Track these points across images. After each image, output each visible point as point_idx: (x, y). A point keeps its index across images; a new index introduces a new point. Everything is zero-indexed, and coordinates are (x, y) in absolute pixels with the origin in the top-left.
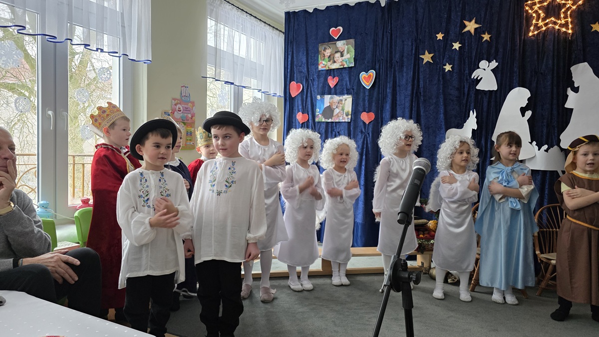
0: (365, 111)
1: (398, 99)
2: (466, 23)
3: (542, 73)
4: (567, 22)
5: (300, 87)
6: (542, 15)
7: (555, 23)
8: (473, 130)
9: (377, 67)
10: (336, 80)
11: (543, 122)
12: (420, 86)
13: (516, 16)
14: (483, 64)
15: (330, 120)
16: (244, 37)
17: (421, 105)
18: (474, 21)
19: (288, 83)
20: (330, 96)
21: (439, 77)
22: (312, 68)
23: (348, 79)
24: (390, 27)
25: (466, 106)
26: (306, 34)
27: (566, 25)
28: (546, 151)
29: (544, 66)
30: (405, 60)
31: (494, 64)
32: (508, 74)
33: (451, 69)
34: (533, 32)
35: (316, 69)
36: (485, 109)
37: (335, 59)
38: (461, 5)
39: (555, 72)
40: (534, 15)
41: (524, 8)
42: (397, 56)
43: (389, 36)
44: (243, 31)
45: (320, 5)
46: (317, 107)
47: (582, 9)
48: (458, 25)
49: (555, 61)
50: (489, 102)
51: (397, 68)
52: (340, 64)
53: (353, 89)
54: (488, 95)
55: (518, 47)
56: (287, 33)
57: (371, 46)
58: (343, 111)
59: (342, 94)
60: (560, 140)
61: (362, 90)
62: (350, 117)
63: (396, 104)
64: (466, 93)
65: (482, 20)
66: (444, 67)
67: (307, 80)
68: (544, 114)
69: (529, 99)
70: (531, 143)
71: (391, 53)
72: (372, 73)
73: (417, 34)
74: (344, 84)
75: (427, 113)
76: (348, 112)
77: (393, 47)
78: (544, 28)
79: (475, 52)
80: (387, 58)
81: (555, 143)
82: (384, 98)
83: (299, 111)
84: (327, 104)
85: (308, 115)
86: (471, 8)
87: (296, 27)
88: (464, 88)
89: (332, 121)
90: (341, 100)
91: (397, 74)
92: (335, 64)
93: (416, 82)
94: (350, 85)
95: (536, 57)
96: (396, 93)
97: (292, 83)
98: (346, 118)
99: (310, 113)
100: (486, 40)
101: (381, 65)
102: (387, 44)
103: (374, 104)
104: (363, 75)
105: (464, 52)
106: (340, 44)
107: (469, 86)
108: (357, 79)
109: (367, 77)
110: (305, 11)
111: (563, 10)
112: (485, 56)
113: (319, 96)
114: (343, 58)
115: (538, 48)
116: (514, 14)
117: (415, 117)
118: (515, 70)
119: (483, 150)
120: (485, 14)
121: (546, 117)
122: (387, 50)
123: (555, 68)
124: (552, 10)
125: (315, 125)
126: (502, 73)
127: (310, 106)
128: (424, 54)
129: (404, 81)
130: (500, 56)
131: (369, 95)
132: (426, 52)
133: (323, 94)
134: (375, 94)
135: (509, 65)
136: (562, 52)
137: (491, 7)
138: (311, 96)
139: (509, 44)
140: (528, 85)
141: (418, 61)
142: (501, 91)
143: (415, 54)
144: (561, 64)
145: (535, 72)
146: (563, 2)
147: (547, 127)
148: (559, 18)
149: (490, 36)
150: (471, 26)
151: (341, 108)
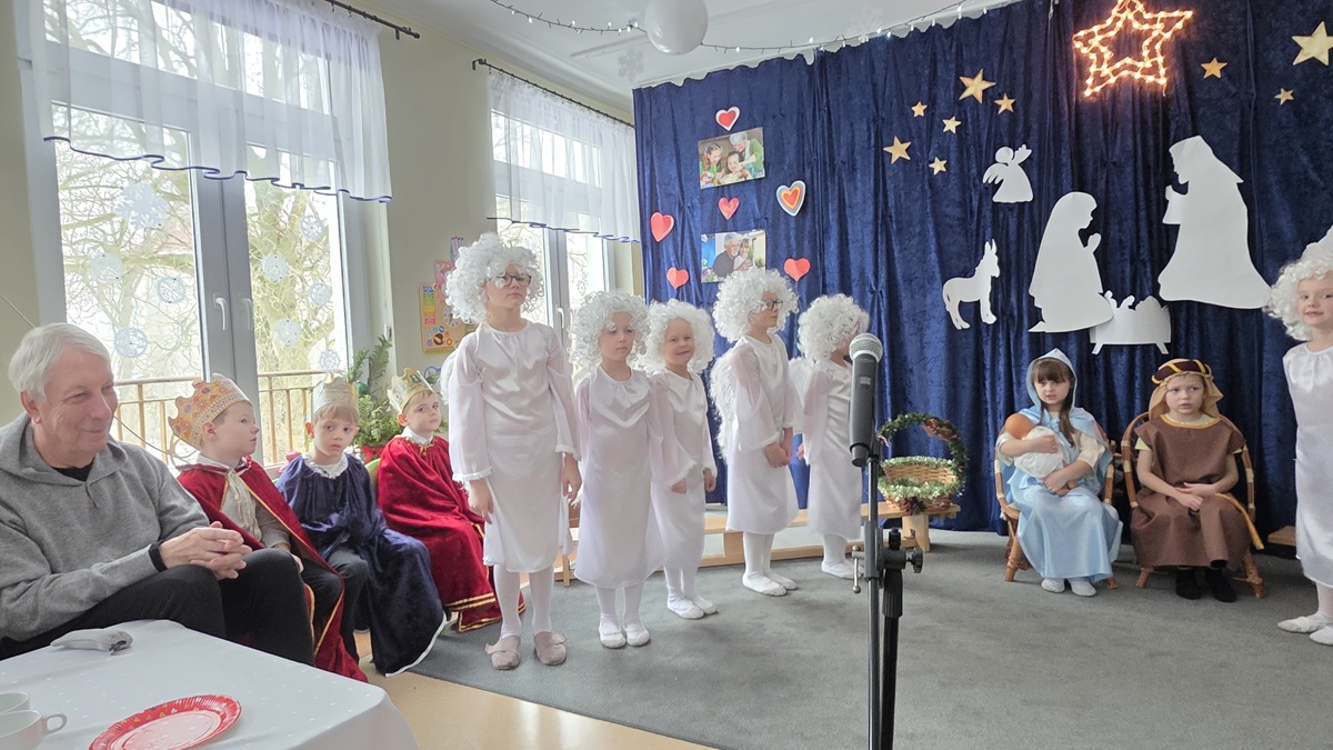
0: (791, 257)
1: (850, 231)
2: (966, 81)
3: (1114, 163)
4: (1155, 65)
5: (670, 222)
6: (1108, 55)
7: (1133, 68)
8: (993, 278)
9: (808, 175)
10: (734, 204)
11: (1123, 254)
12: (890, 204)
13: (1058, 61)
14: (1003, 154)
16: (560, 141)
17: (893, 238)
18: (980, 76)
19: (647, 217)
20: (725, 234)
21: (923, 186)
22: (688, 186)
23: (755, 201)
24: (825, 101)
25: (978, 235)
26: (674, 125)
27: (1154, 70)
28: (1132, 307)
29: (1117, 152)
30: (858, 157)
31: (1024, 153)
32: (1052, 170)
33: (944, 170)
34: (1093, 88)
37: (730, 166)
38: (954, 50)
39: (1140, 160)
40: (1093, 56)
41: (1069, 43)
43: (825, 115)
44: (558, 129)
45: (694, 72)
46: (703, 256)
47: (1184, 36)
48: (952, 85)
49: (1138, 136)
50: (1020, 225)
51: (844, 175)
52: (740, 174)
53: (766, 219)
54: (1016, 211)
55: (1066, 118)
56: (639, 126)
57: (794, 139)
58: (751, 260)
60: (1159, 286)
61: (782, 220)
63: (847, 239)
64: (976, 210)
65: (996, 73)
66: (931, 166)
67: (681, 209)
68: (1123, 239)
69: (1093, 213)
70: (1103, 295)
71: (831, 146)
72: (799, 186)
73: (877, 111)
74: (750, 211)
75: (906, 252)
76: (760, 261)
77: (834, 135)
78: (1112, 80)
79: (986, 134)
80: (824, 156)
81: (1147, 292)
82: (825, 231)
83: (671, 266)
84: (720, 249)
85: (688, 271)
86: (974, 54)
87: (655, 115)
88: (971, 201)
90: (746, 241)
91: (845, 184)
92: (730, 175)
93: (881, 197)
94: (760, 211)
95: (1101, 134)
96: (846, 220)
97: (654, 215)
99: (691, 268)
100: (1006, 110)
101: (815, 171)
102: (823, 132)
103: (806, 242)
105: (967, 134)
106: (736, 138)
107: (980, 198)
108: (772, 199)
109: (790, 194)
110: (669, 85)
111: (1146, 43)
112: (1006, 140)
113: (705, 236)
114: (744, 163)
115: (1105, 116)
116: (1055, 57)
117: (884, 260)
118: (1064, 160)
119: (1016, 313)
120: (1001, 62)
121: (1129, 244)
122: (824, 141)
123: (1140, 152)
124: (1127, 44)
125: (701, 290)
126: (1040, 169)
127: (689, 255)
128: (892, 144)
129: (859, 198)
130: (1034, 137)
131: (797, 228)
132: (896, 140)
133: (712, 231)
134: (808, 224)
135: (1052, 152)
136: (1150, 120)
137: (1011, 49)
138: (691, 239)
139: (1049, 114)
140: (1090, 187)
141: (881, 158)
142: (1040, 202)
143: (876, 146)
144: (1151, 143)
145: (1102, 160)
146: (1146, 27)
147: (1132, 262)
148: (1140, 59)
149: (1012, 101)
150: (975, 87)
151: (746, 255)
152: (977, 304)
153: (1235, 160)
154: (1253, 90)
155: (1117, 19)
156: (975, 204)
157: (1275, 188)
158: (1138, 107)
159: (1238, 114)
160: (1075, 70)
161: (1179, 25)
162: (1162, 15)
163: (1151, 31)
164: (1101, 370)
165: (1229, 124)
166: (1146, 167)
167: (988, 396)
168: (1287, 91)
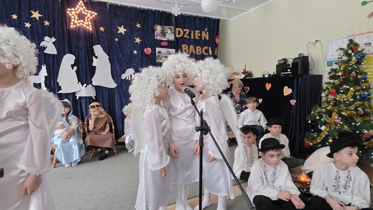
2: (33, 12)
3: (80, 48)
6: (77, 18)
7: (83, 23)
8: (45, 76)
11: (83, 73)
13: (63, 15)
14: (46, 38)
18: (37, 12)
27: (88, 25)
28: (86, 87)
29: (80, 45)
31: (53, 40)
32: (62, 46)
34: (73, 26)
39: (86, 48)
40: (72, 17)
41: (66, 11)
47: (95, 19)
48: (27, 12)
49: (85, 42)
50: (53, 61)
54: (52, 57)
55: (66, 32)
60: (92, 81)
65: (43, 13)
68: (83, 68)
69: (75, 60)
78: (78, 25)
79: (40, 31)
81: (89, 83)
86: (35, 4)
95: (76, 39)
100: (47, 25)
105: (34, 29)
111: (86, 18)
112: (47, 34)
115: (77, 34)
116: (62, 13)
118: (66, 44)
120: (45, 10)
121: (84, 70)
123: (86, 46)
124: (81, 16)
126: (59, 45)
130: (57, 35)
135: (62, 41)
136: (88, 38)
137: (48, 7)
139: (61, 30)
142: (59, 55)
144: (89, 44)
145: (76, 46)
146: (86, 13)
147: (85, 75)
148: (85, 22)
149: (49, 23)
150: (36, 15)
154: (110, 37)
155: (79, 9)
157: (116, 60)
158: (85, 34)
159: (107, 41)
160: (68, 19)
161: (94, 16)
162: (90, 11)
164: (79, 104)
165: (106, 43)
166: (88, 51)
168: (117, 38)
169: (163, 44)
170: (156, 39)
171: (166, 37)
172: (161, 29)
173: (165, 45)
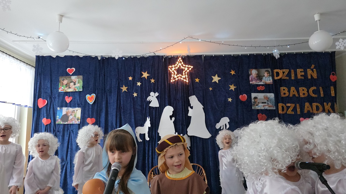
0: (89, 117)
1: (109, 111)
2: (143, 73)
3: (178, 100)
4: (186, 77)
5: (46, 102)
6: (176, 73)
7: (181, 77)
8: (149, 127)
9: (97, 92)
10: (71, 98)
11: (180, 123)
12: (121, 104)
13: (165, 72)
14: (152, 94)
15: (66, 123)
17: (122, 114)
18: (146, 72)
19: (36, 99)
20: (67, 108)
21: (131, 99)
22: (54, 91)
23: (78, 98)
24: (103, 71)
25: (145, 115)
26: (51, 71)
27: (185, 78)
29: (178, 96)
30: (112, 89)
31: (157, 94)
32: (164, 99)
33: (137, 96)
34: (173, 80)
35: (57, 91)
36: (154, 116)
37: (70, 86)
38: (140, 64)
39: (183, 99)
40: (173, 72)
41: (167, 69)
42: (108, 87)
43: (103, 75)
45: (60, 54)
46: (57, 115)
47: (191, 72)
48: (139, 74)
49: (183, 94)
50: (156, 113)
51: (108, 93)
52: (74, 89)
53: (82, 104)
55: (167, 87)
56: (37, 68)
57: (93, 80)
58: (75, 117)
59: (75, 107)
60: (187, 132)
61: (87, 105)
62: (79, 121)
63: (108, 113)
64: (145, 108)
65: (150, 73)
66: (133, 94)
67: (51, 98)
69: (173, 112)
70: (175, 133)
71: (105, 85)
72: (94, 95)
73: (119, 76)
74: (76, 101)
75: (125, 118)
76: (78, 118)
77: (106, 82)
78: (177, 79)
79: (148, 88)
80: (102, 87)
81: (185, 133)
82: (101, 110)
83: (44, 117)
84: (64, 113)
85: (51, 119)
86: (145, 66)
87: (43, 66)
88: (144, 105)
89: (68, 123)
90: (74, 111)
91: (108, 96)
92: (70, 89)
93: (119, 102)
94: (80, 102)
95: (175, 92)
96: (108, 107)
97: (39, 99)
98: (77, 121)
99: (52, 118)
100: (153, 82)
101: (99, 91)
102: (102, 80)
103: (95, 113)
104: (88, 96)
105: (143, 87)
106: (74, 78)
107: (146, 105)
108: (84, 99)
109: (90, 97)
110: (50, 57)
111: (184, 72)
112: (153, 90)
113: (59, 108)
114: (75, 86)
115: (175, 88)
117: (119, 120)
118: (166, 97)
119: (154, 138)
120: (152, 70)
121: (181, 120)
122: (102, 83)
123: (183, 97)
124: (180, 71)
125: (55, 127)
126: (161, 99)
127: (52, 114)
128: (122, 87)
129: (112, 101)
130: (159, 90)
131: (92, 108)
132: (124, 86)
133: (62, 106)
134: (96, 107)
135: (164, 95)
136: (185, 90)
137: (154, 67)
138: (53, 108)
139: (163, 85)
140: (172, 105)
141: (120, 90)
142: (161, 107)
143: (118, 87)
144: (185, 95)
145: (175, 99)
146: (184, 68)
147: (182, 125)
148: (183, 75)
149: (154, 80)
150: (145, 75)
151: (74, 115)
152: (145, 134)
153: (202, 102)
154: (205, 86)
155: (178, 65)
156: (145, 106)
157: (210, 110)
158: (182, 86)
159: (202, 91)
160: (169, 75)
161: (190, 69)
162: (187, 66)
163: (184, 69)
165: (200, 94)
166: (184, 102)
167: (147, 162)
168: (211, 88)
169: (259, 88)
170: (251, 84)
171: (263, 80)
172: (257, 73)
173: (262, 90)
